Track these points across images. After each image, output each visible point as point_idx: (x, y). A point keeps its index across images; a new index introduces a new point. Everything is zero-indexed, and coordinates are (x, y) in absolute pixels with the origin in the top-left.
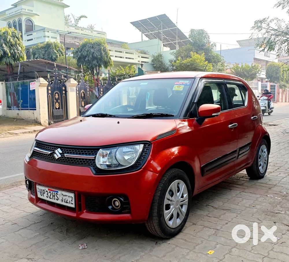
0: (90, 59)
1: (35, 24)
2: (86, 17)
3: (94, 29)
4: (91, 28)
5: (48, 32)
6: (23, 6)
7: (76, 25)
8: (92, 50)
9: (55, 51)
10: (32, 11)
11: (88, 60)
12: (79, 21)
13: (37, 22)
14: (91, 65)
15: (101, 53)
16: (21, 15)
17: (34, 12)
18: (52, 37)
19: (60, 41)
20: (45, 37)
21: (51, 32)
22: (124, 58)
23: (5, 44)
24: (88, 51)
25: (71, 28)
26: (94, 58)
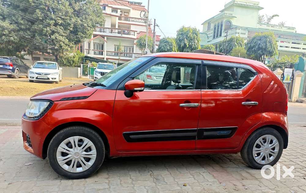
0: (256, 49)
1: (233, 24)
2: (278, 16)
3: (285, 25)
4: (282, 25)
5: (239, 29)
6: (225, 11)
7: (268, 23)
8: (259, 42)
9: (236, 44)
10: (232, 14)
11: (255, 50)
12: (272, 19)
13: (234, 22)
14: (256, 54)
15: (266, 44)
16: (223, 18)
17: (233, 15)
18: (241, 33)
19: (248, 36)
20: (236, 33)
21: (241, 30)
22: (300, 48)
23: (187, 38)
24: (255, 43)
25: (264, 26)
26: (259, 48)
